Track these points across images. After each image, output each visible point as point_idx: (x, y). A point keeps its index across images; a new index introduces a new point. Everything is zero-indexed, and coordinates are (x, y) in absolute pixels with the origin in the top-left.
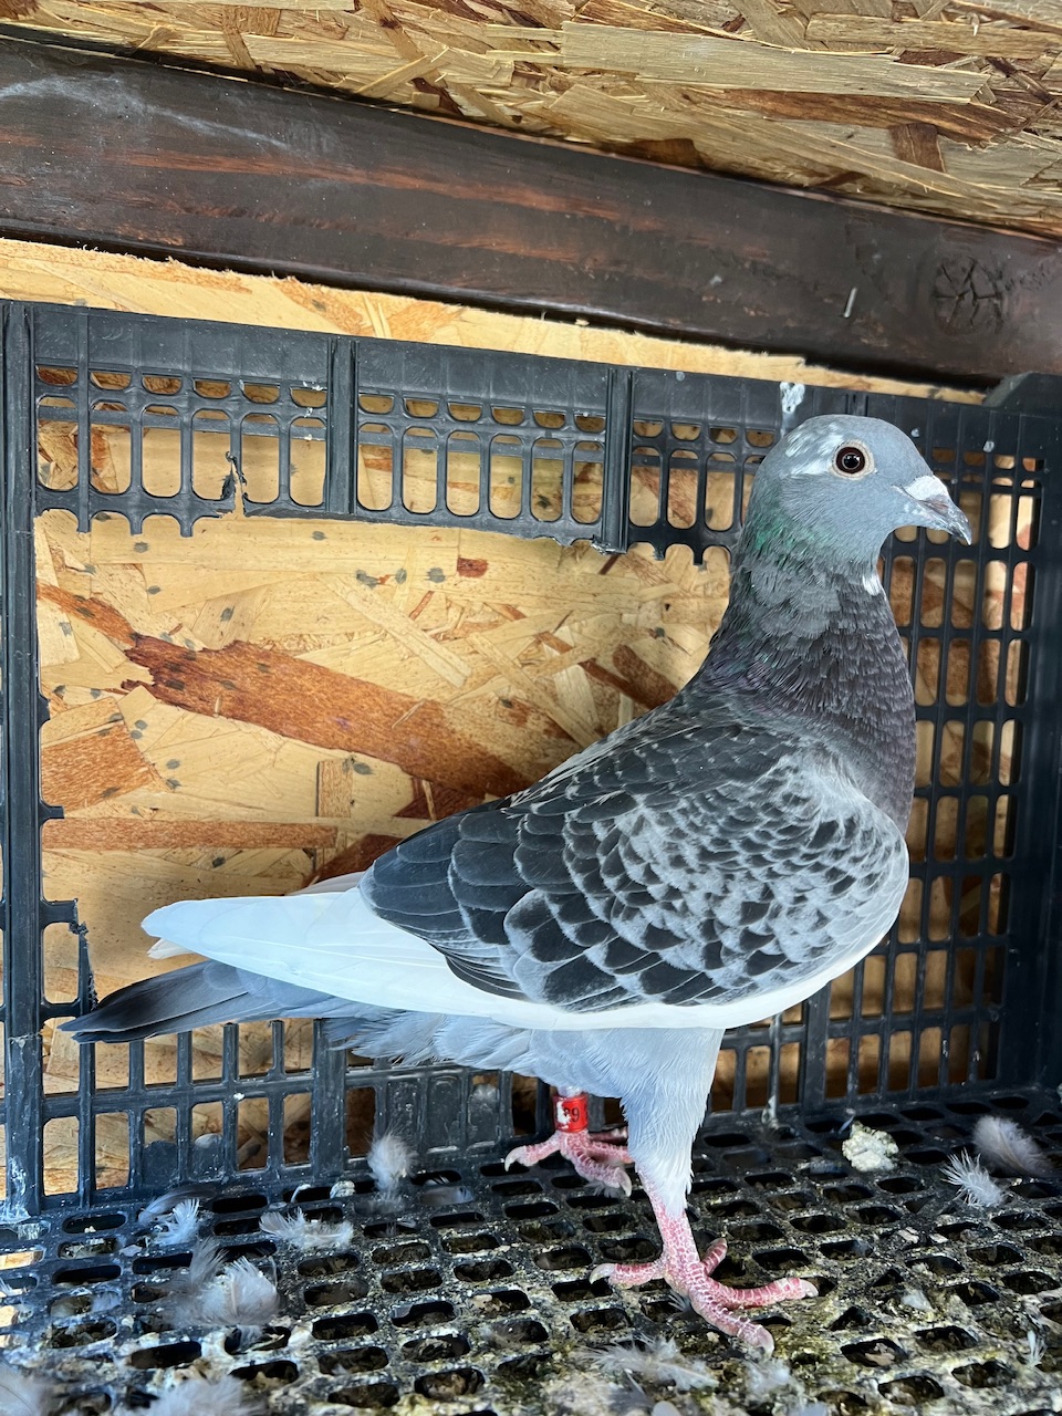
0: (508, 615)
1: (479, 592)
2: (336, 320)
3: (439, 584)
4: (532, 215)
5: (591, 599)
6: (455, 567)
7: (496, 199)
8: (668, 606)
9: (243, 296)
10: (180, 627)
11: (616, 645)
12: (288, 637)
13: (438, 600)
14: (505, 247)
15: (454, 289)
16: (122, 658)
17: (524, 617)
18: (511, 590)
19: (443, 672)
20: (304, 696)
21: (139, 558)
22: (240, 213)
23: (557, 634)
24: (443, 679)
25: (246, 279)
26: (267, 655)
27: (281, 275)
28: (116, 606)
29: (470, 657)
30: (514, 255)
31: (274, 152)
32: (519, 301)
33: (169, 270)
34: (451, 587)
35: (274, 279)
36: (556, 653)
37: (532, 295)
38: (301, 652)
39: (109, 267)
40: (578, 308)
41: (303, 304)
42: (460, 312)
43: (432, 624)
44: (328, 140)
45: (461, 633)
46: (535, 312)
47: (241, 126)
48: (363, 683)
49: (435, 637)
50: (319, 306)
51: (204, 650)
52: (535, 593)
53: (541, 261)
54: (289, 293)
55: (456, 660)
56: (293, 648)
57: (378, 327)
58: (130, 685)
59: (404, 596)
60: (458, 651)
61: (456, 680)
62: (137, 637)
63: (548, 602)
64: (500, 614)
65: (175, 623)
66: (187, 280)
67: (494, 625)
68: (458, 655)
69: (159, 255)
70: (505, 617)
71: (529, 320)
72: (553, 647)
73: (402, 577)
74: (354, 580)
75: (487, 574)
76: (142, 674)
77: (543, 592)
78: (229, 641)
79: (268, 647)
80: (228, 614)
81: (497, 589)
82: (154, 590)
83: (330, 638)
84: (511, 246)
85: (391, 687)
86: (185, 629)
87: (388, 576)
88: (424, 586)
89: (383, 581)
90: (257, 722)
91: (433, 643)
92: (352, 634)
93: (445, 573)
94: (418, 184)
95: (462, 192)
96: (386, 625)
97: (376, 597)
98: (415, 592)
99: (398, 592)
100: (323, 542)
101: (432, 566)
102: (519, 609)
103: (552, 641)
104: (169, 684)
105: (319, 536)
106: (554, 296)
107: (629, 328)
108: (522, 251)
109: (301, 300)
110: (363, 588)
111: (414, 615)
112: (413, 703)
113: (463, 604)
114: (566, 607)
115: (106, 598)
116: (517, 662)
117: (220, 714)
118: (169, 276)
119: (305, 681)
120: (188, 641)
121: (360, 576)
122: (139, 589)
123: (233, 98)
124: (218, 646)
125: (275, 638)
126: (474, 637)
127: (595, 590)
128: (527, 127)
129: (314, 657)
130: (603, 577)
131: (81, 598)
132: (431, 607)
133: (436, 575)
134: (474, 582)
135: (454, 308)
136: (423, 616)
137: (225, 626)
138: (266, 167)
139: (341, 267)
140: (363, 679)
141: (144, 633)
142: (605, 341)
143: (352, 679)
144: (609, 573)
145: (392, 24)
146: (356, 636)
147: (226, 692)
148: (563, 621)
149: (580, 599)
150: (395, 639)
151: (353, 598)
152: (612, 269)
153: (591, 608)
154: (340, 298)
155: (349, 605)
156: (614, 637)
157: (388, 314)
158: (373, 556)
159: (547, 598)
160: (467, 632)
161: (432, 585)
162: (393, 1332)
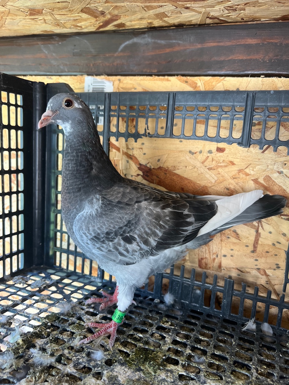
0: (230, 164)
1: (222, 157)
2: (191, 85)
3: (211, 154)
4: (248, 47)
5: (257, 160)
6: (216, 150)
7: (238, 44)
8: (285, 164)
9: (169, 82)
10: (149, 163)
11: (265, 175)
12: (172, 166)
13: (210, 158)
14: (239, 58)
15: (223, 73)
16: (137, 169)
17: (235, 164)
18: (232, 157)
19: (210, 178)
20: (174, 181)
21: (142, 146)
22: (170, 62)
23: (245, 170)
24: (209, 180)
25: (170, 78)
26: (166, 171)
27: (177, 75)
28: (137, 157)
29: (218, 175)
30: (242, 59)
31: (179, 44)
32: (242, 73)
33: (153, 78)
34: (214, 155)
35: (176, 77)
36: (244, 176)
37: (246, 70)
39: (141, 80)
40: (262, 72)
41: (183, 82)
42: (224, 79)
43: (207, 165)
44: (192, 38)
45: (216, 168)
46: (247, 76)
47: (172, 40)
48: (188, 179)
49: (208, 169)
50: (186, 82)
51: (153, 168)
52: (239, 158)
53: (251, 60)
54: (179, 80)
55: (213, 176)
56: (173, 169)
57: (201, 86)
58: (138, 175)
59: (201, 157)
60: (214, 173)
61: (213, 181)
62: (140, 164)
63: (243, 161)
64: (228, 163)
65: (148, 162)
66: (157, 80)
67: (226, 166)
68: (214, 174)
69: (151, 75)
70: (229, 165)
71: (245, 78)
72: (243, 174)
73: (201, 152)
74: (188, 153)
75: (225, 152)
76: (141, 173)
77: (242, 158)
78: (158, 166)
79: (167, 169)
80: (159, 160)
81: (228, 156)
82: (145, 154)
83: (181, 167)
84: (241, 57)
85: (195, 181)
86: (150, 163)
87: (197, 152)
88: (206, 154)
89: (196, 153)
90: (163, 186)
91: (207, 170)
92: (187, 167)
93: (212, 151)
94: (215, 44)
95: (228, 44)
96: (195, 165)
97: (193, 157)
98: (204, 156)
99: (199, 156)
100: (182, 143)
101: (209, 149)
102: (234, 162)
103: (243, 172)
104: (146, 176)
105: (181, 141)
106: (253, 70)
107: (279, 76)
108: (245, 58)
109: (182, 81)
110: (190, 155)
111: (203, 163)
112: (201, 186)
113: (217, 160)
114: (249, 162)
115: (135, 155)
116: (232, 178)
117: (155, 183)
118: (153, 80)
119: (174, 178)
120: (150, 166)
121: (190, 152)
122: (142, 154)
123: (171, 33)
124: (156, 167)
125: (169, 167)
126: (220, 170)
127: (259, 158)
128: (246, 20)
129: (177, 172)
130: (263, 154)
131: (130, 155)
132: (208, 160)
133: (210, 152)
134: (221, 154)
135: (222, 78)
136: (205, 163)
137: (158, 163)
138: (177, 49)
139: (192, 71)
140: (188, 178)
141: (142, 163)
142: (270, 81)
143: (185, 178)
144: (265, 152)
145: (187, 8)
146: (188, 167)
147: (157, 179)
148: (248, 167)
149: (254, 160)
150: (197, 169)
151: (188, 158)
152: (275, 58)
153: (257, 163)
154: (192, 79)
155: (186, 159)
156: (265, 173)
157: (204, 82)
158: (194, 147)
159: (243, 159)
160: (217, 168)
161: (209, 154)
162: (131, 330)
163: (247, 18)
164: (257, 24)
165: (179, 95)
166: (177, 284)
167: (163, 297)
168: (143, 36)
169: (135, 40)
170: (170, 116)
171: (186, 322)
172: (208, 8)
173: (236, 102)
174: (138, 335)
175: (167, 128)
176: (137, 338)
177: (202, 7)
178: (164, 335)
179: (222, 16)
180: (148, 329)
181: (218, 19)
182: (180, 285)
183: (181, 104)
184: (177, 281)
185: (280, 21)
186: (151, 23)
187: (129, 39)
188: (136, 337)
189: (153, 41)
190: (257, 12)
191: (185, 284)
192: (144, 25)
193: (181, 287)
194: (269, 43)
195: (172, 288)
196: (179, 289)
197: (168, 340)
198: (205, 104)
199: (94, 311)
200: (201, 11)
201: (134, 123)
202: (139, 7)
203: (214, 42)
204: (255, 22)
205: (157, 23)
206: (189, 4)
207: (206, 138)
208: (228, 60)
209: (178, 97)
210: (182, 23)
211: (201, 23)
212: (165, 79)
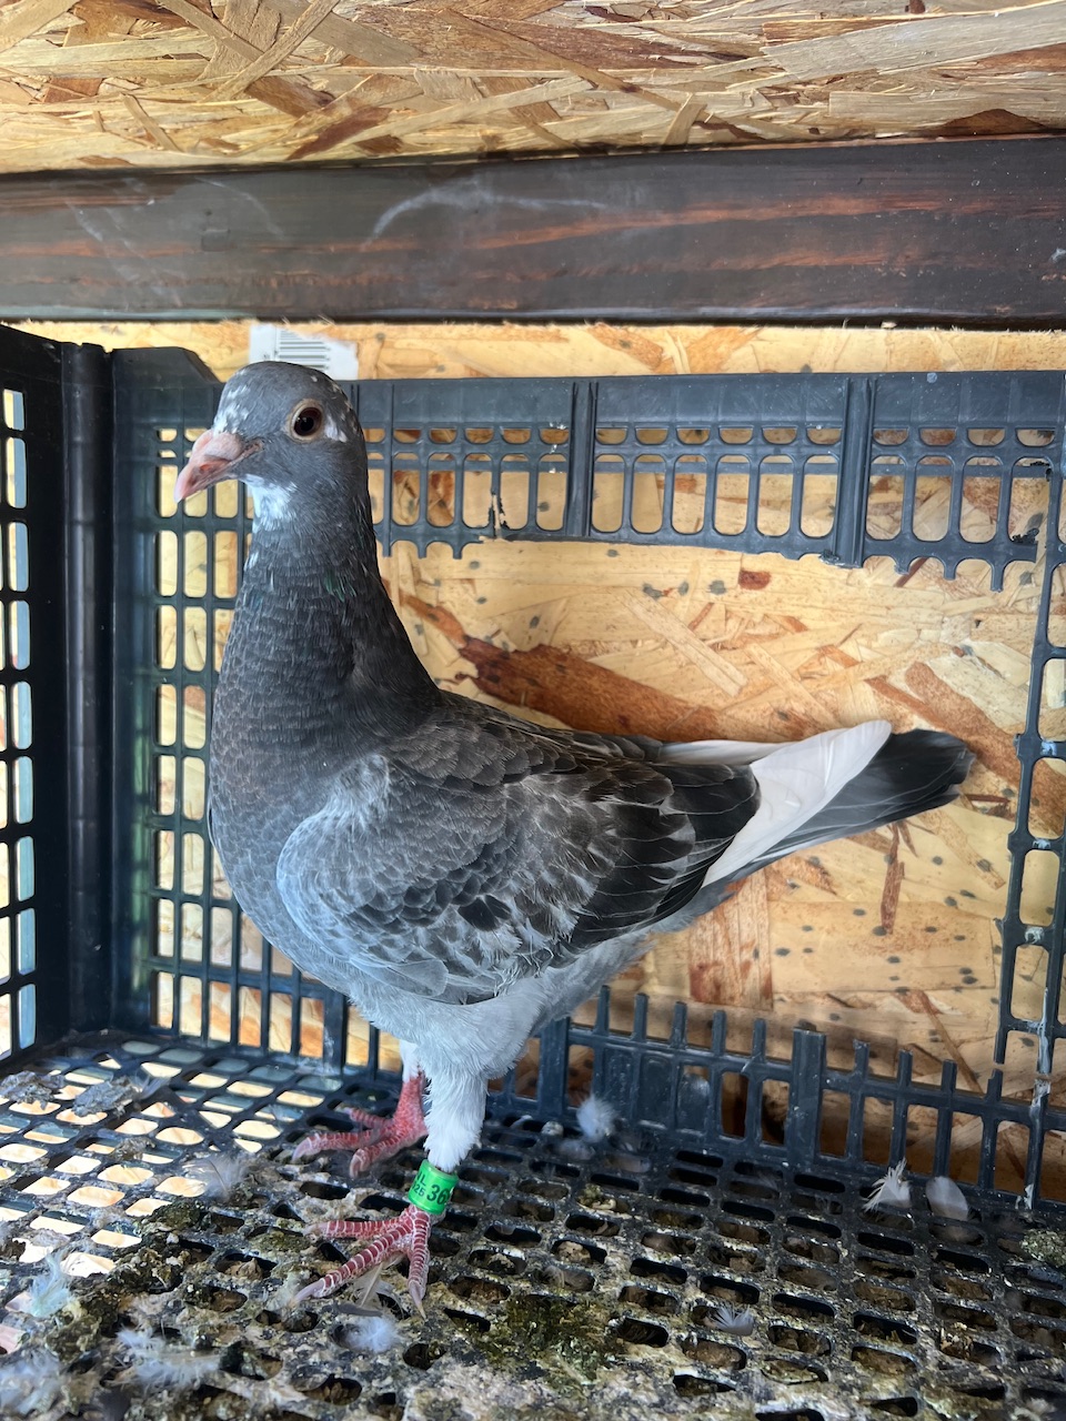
0: (790, 627)
1: (760, 604)
2: (640, 356)
3: (720, 596)
4: (834, 227)
5: (884, 612)
6: (736, 580)
7: (800, 214)
8: (978, 622)
9: (563, 345)
10: (498, 632)
11: (911, 663)
12: (583, 642)
13: (719, 609)
14: (806, 261)
15: (751, 311)
16: (455, 655)
17: (806, 629)
18: (795, 602)
19: (719, 681)
20: (592, 695)
21: (474, 574)
22: (564, 272)
23: (842, 648)
24: (718, 687)
25: (566, 330)
26: (563, 657)
27: (593, 320)
28: (454, 611)
29: (747, 668)
30: (816, 267)
31: (594, 213)
32: (817, 313)
33: (505, 332)
34: (732, 599)
35: (588, 326)
36: (839, 667)
37: (832, 304)
38: (591, 656)
39: (462, 337)
40: (885, 311)
41: (612, 345)
42: (756, 332)
43: (710, 634)
44: (641, 193)
45: (739, 644)
46: (835, 322)
47: (567, 197)
48: (642, 686)
49: (714, 647)
50: (625, 345)
51: (516, 651)
52: (820, 605)
53: (846, 267)
54: (600, 337)
55: (732, 670)
56: (587, 652)
57: (677, 358)
58: (461, 677)
59: (685, 607)
60: (735, 661)
61: (732, 689)
62: (467, 639)
63: (834, 615)
64: (781, 626)
65: (495, 628)
66: (519, 338)
67: (774, 637)
68: (735, 665)
69: (497, 321)
70: (787, 630)
71: (829, 332)
72: (836, 661)
73: (684, 589)
74: (641, 593)
75: (769, 587)
76: (470, 669)
77: (828, 604)
78: (535, 644)
79: (565, 651)
80: (535, 621)
81: (779, 601)
82: (482, 601)
83: (616, 644)
84: (812, 259)
85: (668, 692)
86: (502, 633)
87: (671, 589)
88: (701, 597)
89: (666, 593)
90: (554, 715)
91: (711, 652)
92: (636, 642)
93: (726, 586)
94: (721, 215)
95: (767, 213)
96: (667, 634)
97: (659, 607)
98: (696, 603)
99: (680, 604)
100: (616, 558)
101: (714, 579)
102: (802, 621)
103: (837, 655)
104: (489, 678)
105: (613, 553)
106: (856, 302)
107: (945, 323)
108: (825, 262)
109: (610, 342)
110: (648, 601)
111: (693, 626)
112: (688, 709)
113: (743, 615)
114: (853, 620)
115: (448, 606)
116: (796, 675)
117: (525, 705)
118: (505, 336)
119: (595, 682)
120: (504, 643)
121: (647, 589)
122: (471, 600)
123: (565, 175)
124: (526, 648)
125: (573, 643)
126: (753, 648)
127: (887, 603)
128: (828, 136)
129: (603, 660)
130: (900, 589)
131: (430, 606)
132: (711, 617)
133: (717, 587)
134: (755, 594)
135: (752, 329)
136: (702, 627)
137: (533, 632)
138: (588, 228)
139: (646, 306)
140: (643, 683)
141: (472, 634)
142: (915, 341)
143: (634, 682)
144: (907, 585)
145: (631, 89)
146: (640, 644)
147: (531, 688)
148: (850, 635)
149: (872, 612)
150: (675, 648)
151: (638, 609)
152: (927, 263)
153: (883, 621)
154: (643, 335)
155: (634, 615)
156: (909, 653)
157: (686, 344)
158: (659, 570)
159: (833, 610)
160: (745, 643)
161: (713, 597)
162: (477, 1238)
163: (832, 128)
164: (861, 147)
165: (609, 390)
166: (624, 1061)
167: (573, 1116)
168: (463, 182)
169: (436, 196)
170: (579, 463)
171: (667, 1195)
172: (704, 89)
173: (813, 413)
174: (506, 1252)
175: (572, 505)
176: (505, 1266)
177: (684, 87)
178: (600, 1246)
179: (747, 119)
180: (537, 1228)
181: (732, 128)
182: (632, 1067)
183: (617, 419)
184: (620, 1051)
185: (940, 139)
186: (495, 138)
187: (414, 192)
188: (499, 1261)
189: (500, 199)
190: (867, 107)
191: (652, 1062)
192: (469, 145)
193: (637, 1071)
194: (906, 213)
195: (603, 1078)
196: (629, 1079)
197: (617, 1260)
198: (704, 419)
199: (330, 1180)
200: (678, 99)
201: (440, 490)
202: (462, 82)
203: (718, 208)
204: (856, 142)
205: (516, 138)
206: (641, 74)
207: (707, 537)
208: (769, 269)
209: (607, 396)
210: (605, 139)
211: (670, 143)
212: (549, 334)
